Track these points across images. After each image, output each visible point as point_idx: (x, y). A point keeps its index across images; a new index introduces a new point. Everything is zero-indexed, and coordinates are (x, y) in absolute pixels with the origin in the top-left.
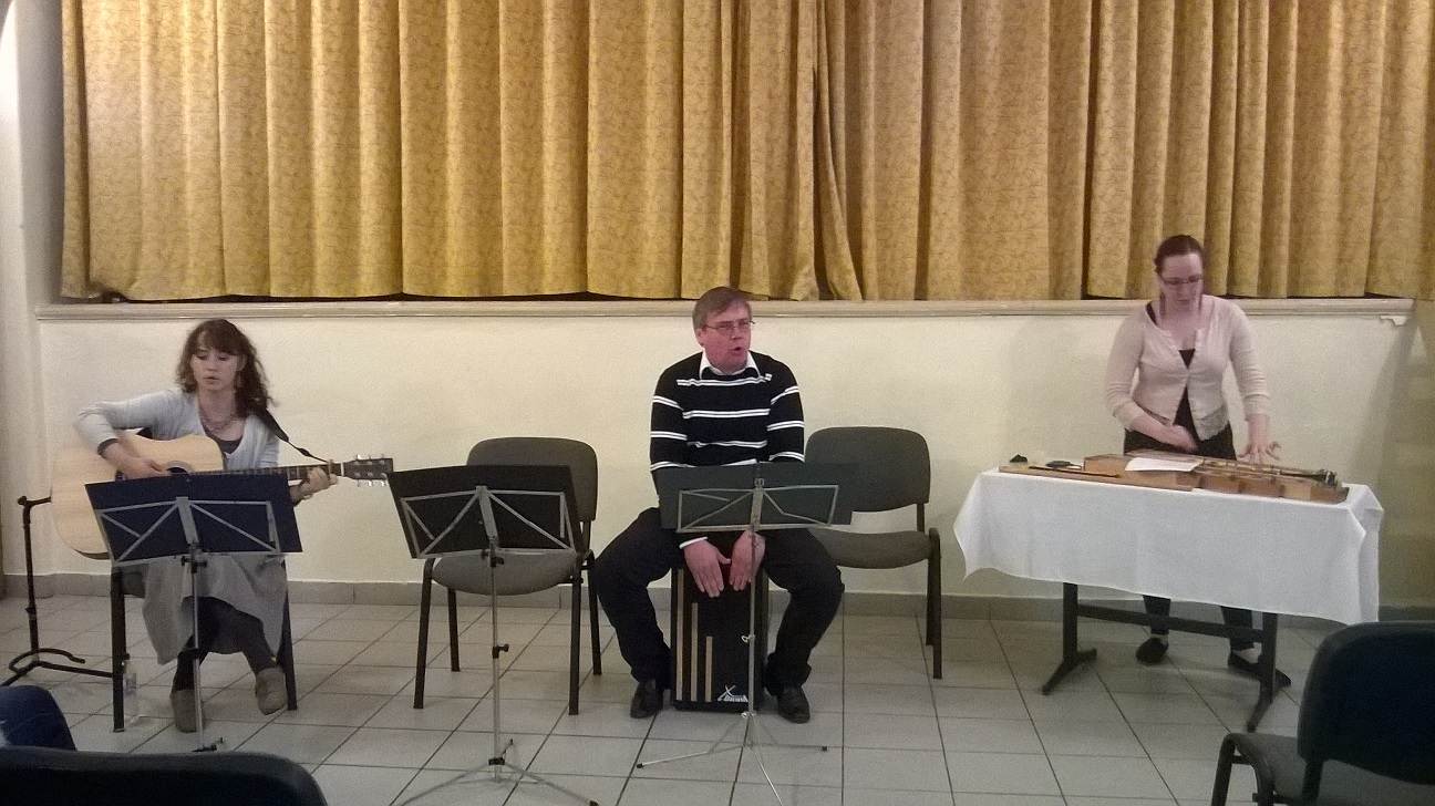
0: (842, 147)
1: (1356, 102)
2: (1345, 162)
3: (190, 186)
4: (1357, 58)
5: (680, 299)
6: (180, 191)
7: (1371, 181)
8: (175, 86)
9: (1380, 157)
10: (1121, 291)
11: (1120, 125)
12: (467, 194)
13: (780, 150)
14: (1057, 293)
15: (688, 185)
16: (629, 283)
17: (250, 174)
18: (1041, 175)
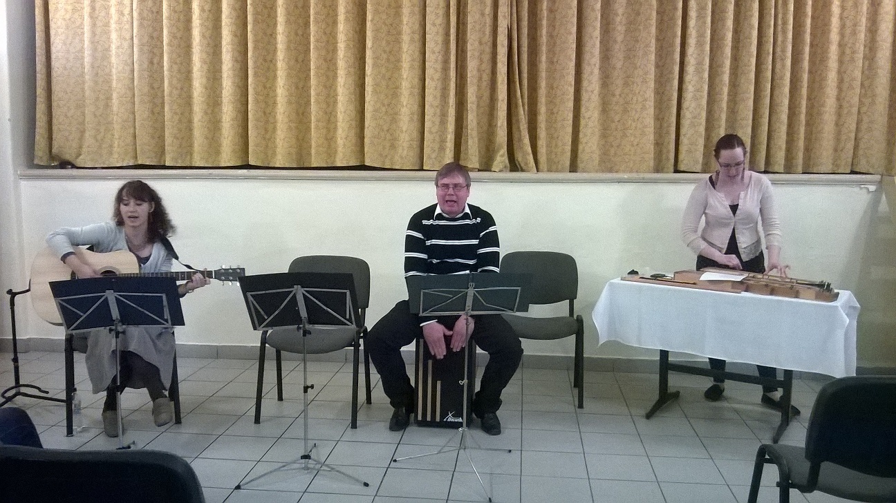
0: (525, 75)
1: (848, 51)
2: (840, 89)
3: (115, 95)
4: (848, 24)
5: (422, 170)
6: (109, 98)
7: (856, 100)
8: (107, 33)
9: (862, 85)
10: (699, 168)
11: (700, 63)
12: (289, 103)
13: (486, 77)
14: (658, 169)
15: (428, 99)
16: (392, 159)
17: (153, 88)
18: (650, 94)
